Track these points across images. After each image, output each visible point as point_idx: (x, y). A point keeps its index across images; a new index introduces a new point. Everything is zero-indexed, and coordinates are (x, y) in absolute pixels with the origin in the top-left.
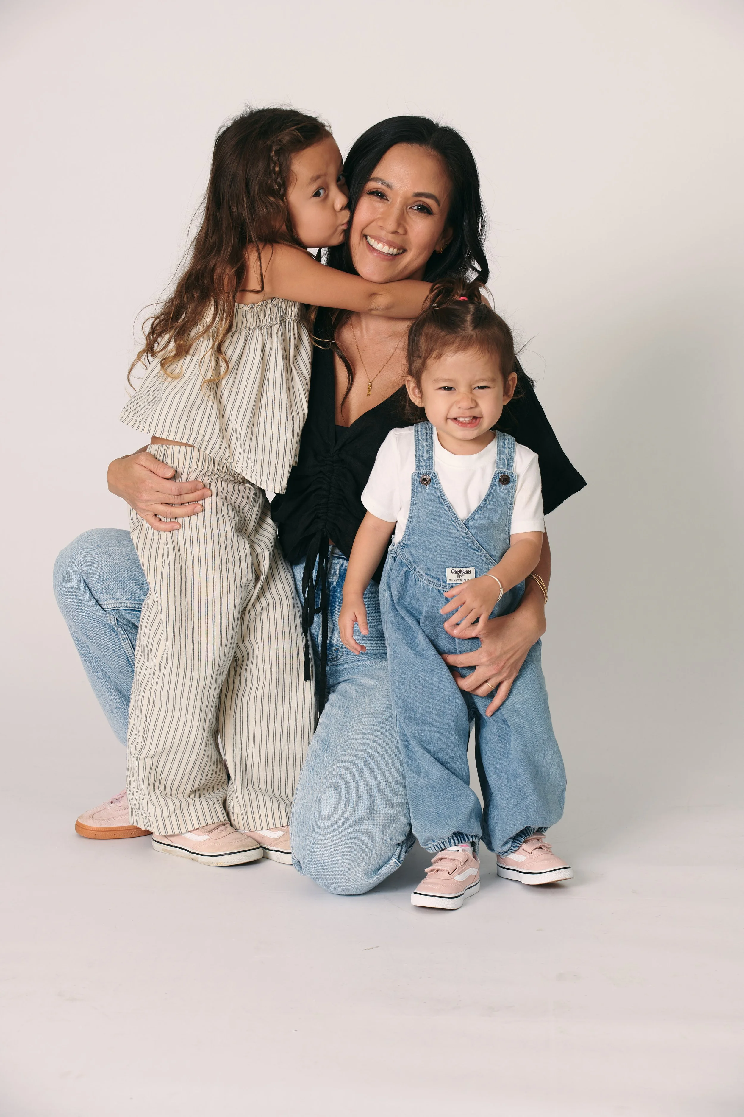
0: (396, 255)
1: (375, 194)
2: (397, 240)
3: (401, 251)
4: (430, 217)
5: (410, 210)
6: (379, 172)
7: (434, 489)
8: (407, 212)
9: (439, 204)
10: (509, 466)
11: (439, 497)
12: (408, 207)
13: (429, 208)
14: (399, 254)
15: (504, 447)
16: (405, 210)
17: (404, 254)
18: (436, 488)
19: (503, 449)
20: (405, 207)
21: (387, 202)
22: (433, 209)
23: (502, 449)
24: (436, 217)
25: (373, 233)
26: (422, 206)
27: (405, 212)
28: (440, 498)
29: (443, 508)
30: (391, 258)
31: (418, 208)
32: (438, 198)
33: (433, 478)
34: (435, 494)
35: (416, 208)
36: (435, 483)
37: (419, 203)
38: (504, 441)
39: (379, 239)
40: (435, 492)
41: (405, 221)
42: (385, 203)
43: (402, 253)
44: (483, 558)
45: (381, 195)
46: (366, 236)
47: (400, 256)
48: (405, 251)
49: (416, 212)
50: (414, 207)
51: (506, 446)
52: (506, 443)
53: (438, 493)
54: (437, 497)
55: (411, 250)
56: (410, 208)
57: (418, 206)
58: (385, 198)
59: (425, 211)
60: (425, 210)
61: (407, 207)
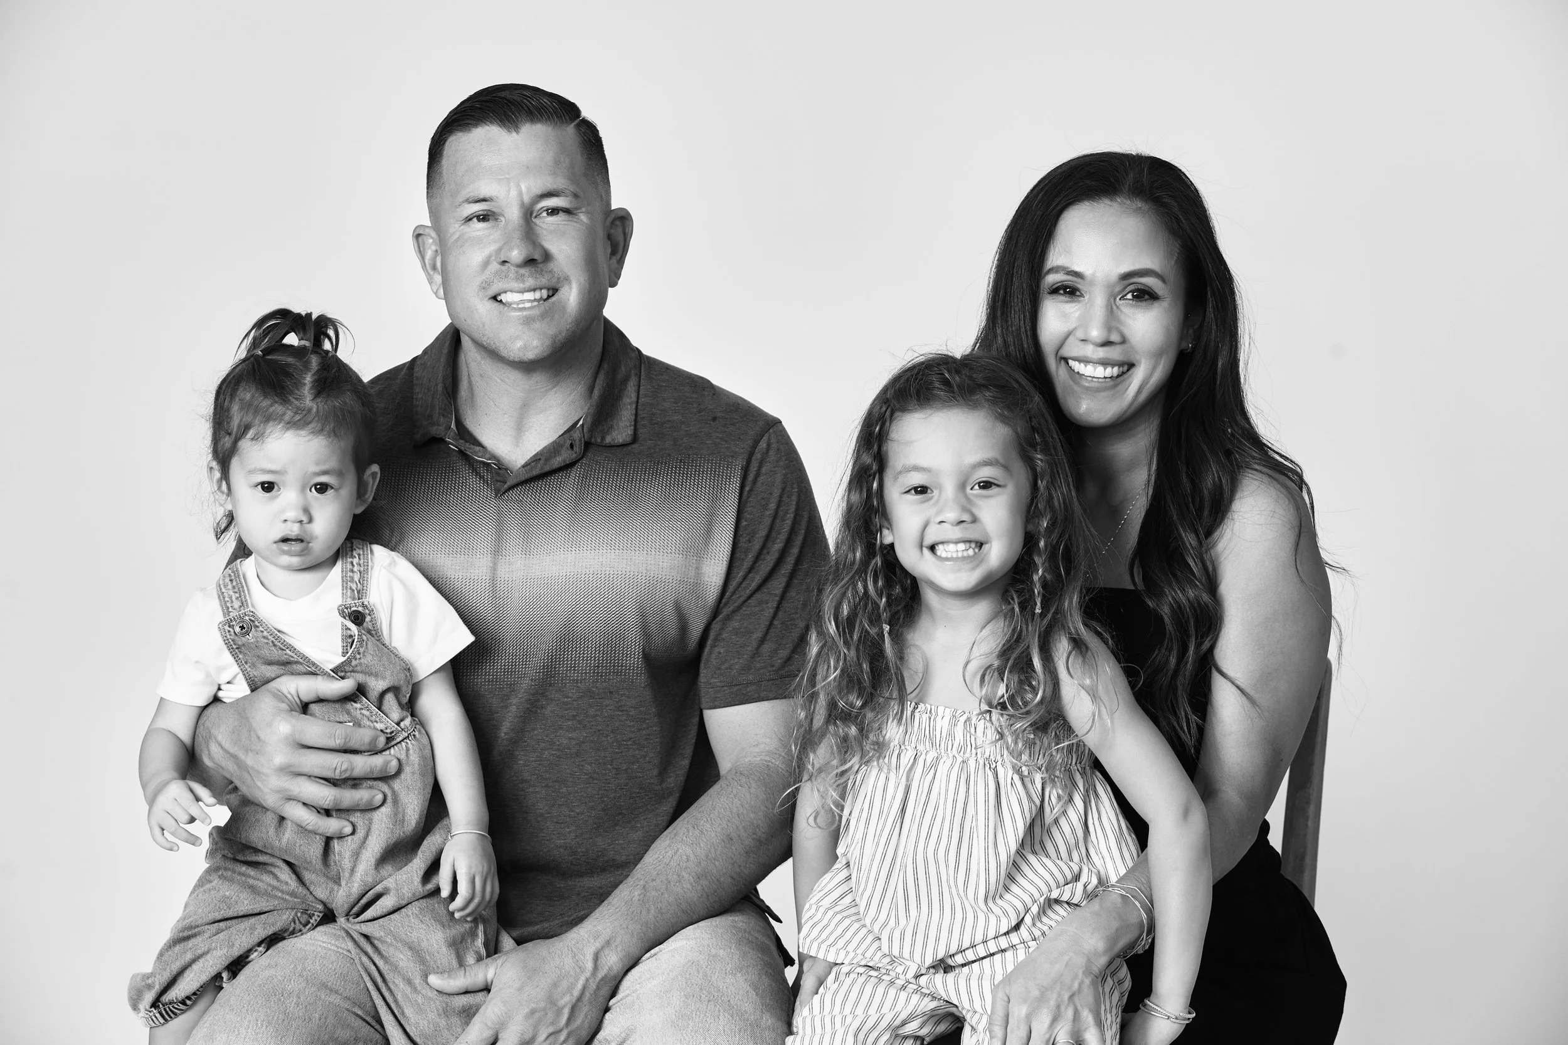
0: (1118, 376)
1: (1062, 292)
2: (1114, 353)
3: (1125, 368)
4: (1156, 304)
5: (1122, 302)
6: (1056, 257)
7: (261, 634)
8: (1118, 307)
9: (1163, 281)
10: (360, 593)
11: (273, 642)
12: (1118, 299)
13: (1150, 290)
14: (1124, 373)
15: (352, 571)
16: (1113, 305)
17: (1130, 372)
18: (262, 632)
19: (351, 574)
20: (1112, 300)
21: (1082, 299)
22: (1156, 291)
23: (349, 574)
24: (1165, 304)
25: (1074, 354)
26: (1138, 290)
27: (1114, 307)
28: (276, 643)
29: (286, 654)
30: (1111, 383)
31: (1133, 295)
32: (1160, 272)
33: (253, 619)
34: (266, 641)
35: (1129, 296)
36: (258, 625)
37: (1132, 287)
38: (351, 560)
39: (1085, 361)
40: (264, 637)
41: (1119, 321)
42: (1079, 302)
43: (1128, 370)
44: (364, 712)
45: (1070, 291)
46: (1066, 360)
47: (1125, 376)
48: (1131, 366)
49: (1131, 302)
50: (1126, 295)
51: (355, 569)
52: (355, 564)
53: (270, 637)
54: (271, 643)
55: (1140, 362)
56: (1120, 299)
57: (1132, 291)
58: (1078, 293)
59: (1147, 297)
60: (1144, 295)
61: (1115, 299)
